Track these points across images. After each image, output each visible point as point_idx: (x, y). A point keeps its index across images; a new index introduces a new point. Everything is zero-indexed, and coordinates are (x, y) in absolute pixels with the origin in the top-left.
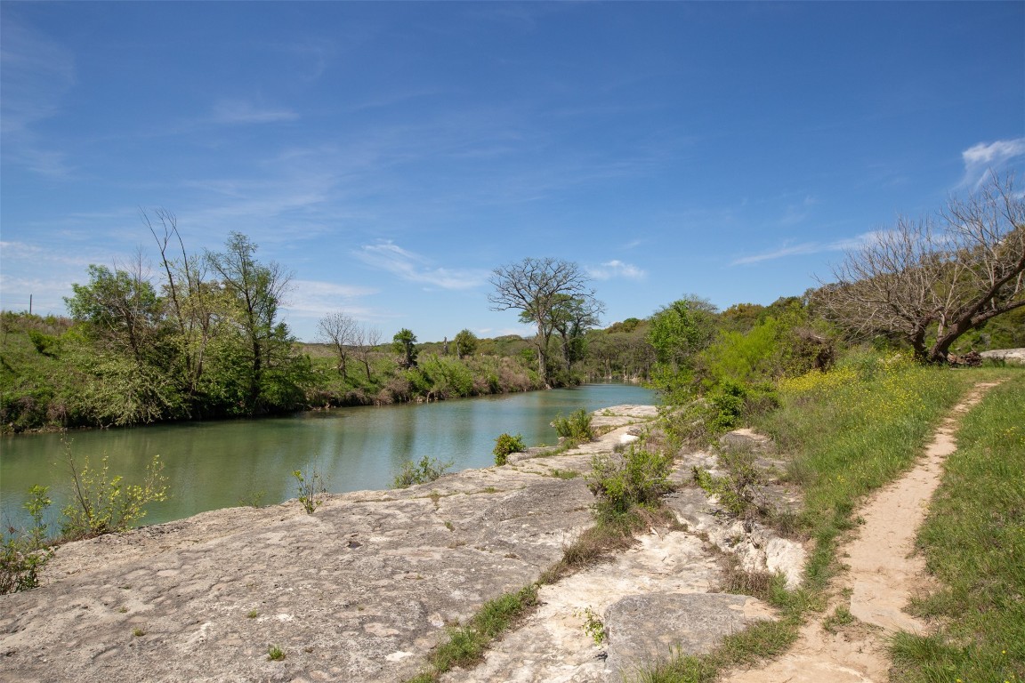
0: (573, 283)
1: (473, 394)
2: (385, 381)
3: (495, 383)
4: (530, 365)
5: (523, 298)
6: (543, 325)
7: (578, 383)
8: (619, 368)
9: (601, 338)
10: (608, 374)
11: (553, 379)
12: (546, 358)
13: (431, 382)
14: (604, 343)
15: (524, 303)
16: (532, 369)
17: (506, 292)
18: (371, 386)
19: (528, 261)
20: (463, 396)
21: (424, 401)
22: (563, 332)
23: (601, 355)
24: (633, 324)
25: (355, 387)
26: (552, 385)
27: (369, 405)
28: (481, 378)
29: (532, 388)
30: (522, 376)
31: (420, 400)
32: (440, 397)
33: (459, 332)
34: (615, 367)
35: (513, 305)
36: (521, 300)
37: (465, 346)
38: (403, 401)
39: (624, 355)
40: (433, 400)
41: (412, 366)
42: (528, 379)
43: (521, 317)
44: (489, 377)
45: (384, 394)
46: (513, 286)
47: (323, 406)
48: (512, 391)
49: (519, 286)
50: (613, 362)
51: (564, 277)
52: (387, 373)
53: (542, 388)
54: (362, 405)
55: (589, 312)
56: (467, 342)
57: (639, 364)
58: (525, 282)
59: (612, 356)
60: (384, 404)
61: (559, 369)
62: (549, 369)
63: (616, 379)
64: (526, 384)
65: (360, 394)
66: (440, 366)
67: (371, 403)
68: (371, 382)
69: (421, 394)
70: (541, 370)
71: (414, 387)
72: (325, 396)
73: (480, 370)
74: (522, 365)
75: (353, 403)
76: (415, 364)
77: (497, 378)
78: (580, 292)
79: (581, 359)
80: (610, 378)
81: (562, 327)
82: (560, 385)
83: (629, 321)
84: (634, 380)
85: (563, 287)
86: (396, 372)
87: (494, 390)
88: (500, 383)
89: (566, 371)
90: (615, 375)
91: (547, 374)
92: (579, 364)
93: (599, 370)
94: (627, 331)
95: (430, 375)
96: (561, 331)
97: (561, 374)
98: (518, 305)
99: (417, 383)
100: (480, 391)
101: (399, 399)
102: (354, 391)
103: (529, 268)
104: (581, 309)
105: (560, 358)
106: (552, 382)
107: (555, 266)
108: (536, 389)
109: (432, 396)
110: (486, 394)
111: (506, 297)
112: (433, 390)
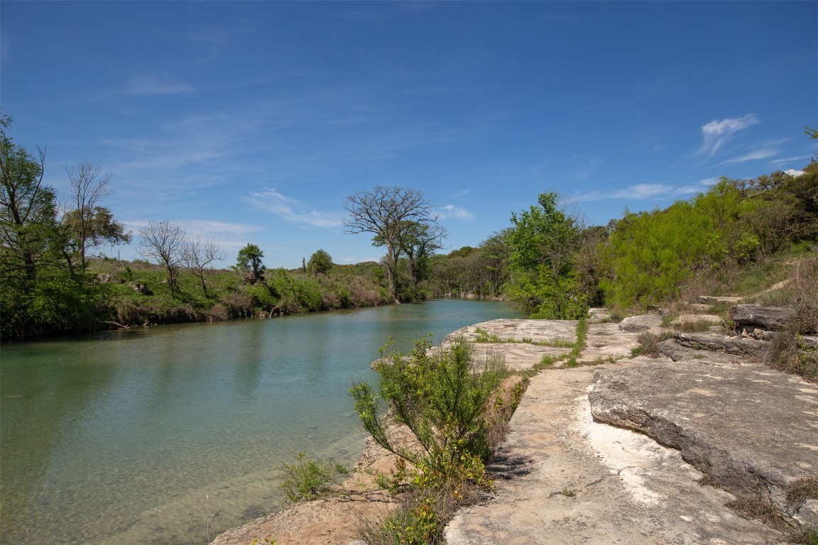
0: (419, 209)
1: (324, 308)
2: (224, 297)
3: (346, 298)
4: (381, 283)
5: (375, 223)
6: (392, 246)
7: (424, 298)
8: (457, 287)
9: (442, 261)
10: (448, 292)
11: (402, 295)
12: (395, 276)
13: (278, 297)
14: (445, 265)
15: (376, 227)
16: (383, 286)
17: (359, 217)
18: (206, 301)
19: (378, 189)
20: (312, 311)
21: (267, 316)
22: (410, 254)
23: (442, 276)
24: (467, 251)
25: (184, 301)
26: (401, 300)
27: (200, 321)
28: (333, 293)
29: (382, 303)
30: (373, 292)
31: (262, 315)
32: (287, 312)
33: (315, 252)
34: (453, 286)
35: (365, 228)
36: (373, 225)
37: (320, 265)
38: (243, 317)
39: (460, 276)
40: (278, 315)
41: (258, 281)
42: (379, 295)
43: (373, 241)
44: (340, 292)
45: (219, 309)
46: (366, 212)
47: (140, 324)
48: (363, 306)
49: (370, 211)
50: (452, 282)
51: (412, 204)
52: (229, 289)
53: (391, 302)
54: (191, 321)
55: (433, 237)
56: (322, 261)
57: (473, 282)
58: (376, 208)
59: (451, 277)
60: (217, 320)
61: (407, 286)
62: (398, 286)
63: (454, 296)
64: (376, 299)
65: (189, 309)
66: (289, 282)
67: (203, 320)
68: (208, 297)
69: (264, 309)
70: (391, 286)
71: (256, 302)
72: (143, 313)
73: (332, 286)
74: (374, 283)
75: (179, 319)
76: (262, 279)
77: (348, 294)
78: (425, 217)
79: (426, 278)
80: (450, 294)
81: (409, 250)
82: (407, 300)
83: (464, 248)
84: (470, 296)
85: (410, 213)
86: (240, 287)
87: (346, 305)
88: (352, 298)
89: (414, 287)
90: (454, 292)
91: (396, 290)
92: (424, 283)
93: (441, 288)
94: (463, 256)
95: (279, 291)
96: (408, 253)
97: (409, 290)
98: (370, 229)
99: (261, 299)
100: (331, 306)
101: (236, 314)
102: (182, 306)
103: (380, 196)
104: (425, 235)
105: (408, 276)
106: (401, 297)
107: (402, 194)
108: (386, 304)
109: (277, 311)
110: (337, 308)
111: (359, 222)
112: (279, 305)
